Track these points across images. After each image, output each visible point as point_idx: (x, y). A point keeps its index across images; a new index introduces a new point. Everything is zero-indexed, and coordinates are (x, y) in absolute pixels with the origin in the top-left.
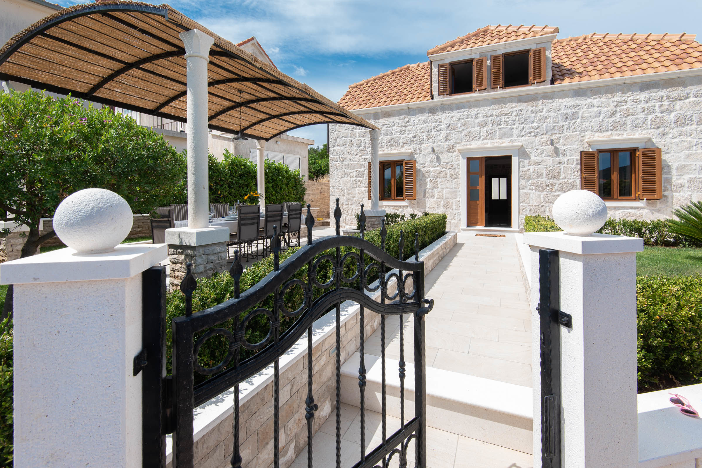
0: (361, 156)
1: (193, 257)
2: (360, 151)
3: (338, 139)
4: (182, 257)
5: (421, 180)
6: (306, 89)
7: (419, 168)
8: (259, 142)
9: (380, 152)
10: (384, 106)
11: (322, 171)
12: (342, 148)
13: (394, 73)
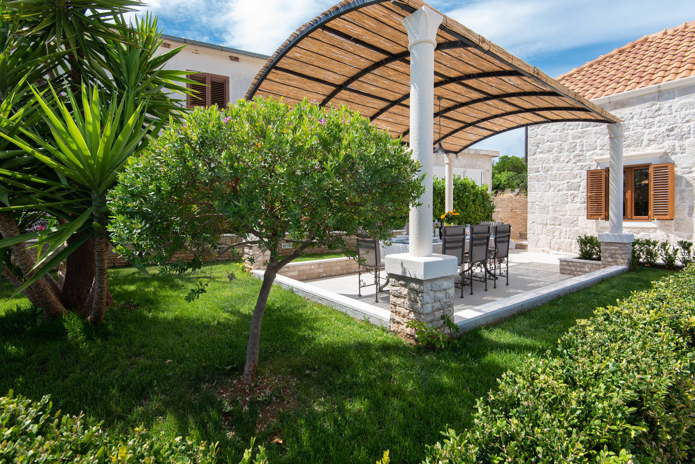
0: (574, 163)
1: (420, 292)
2: (574, 157)
3: (540, 145)
4: (405, 291)
5: (684, 191)
6: (538, 74)
7: (679, 174)
8: (448, 157)
9: (624, 155)
10: (614, 95)
11: (501, 186)
12: (546, 155)
13: (621, 52)
